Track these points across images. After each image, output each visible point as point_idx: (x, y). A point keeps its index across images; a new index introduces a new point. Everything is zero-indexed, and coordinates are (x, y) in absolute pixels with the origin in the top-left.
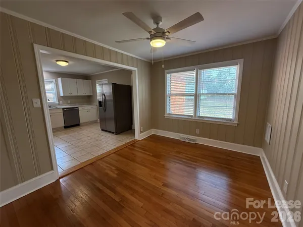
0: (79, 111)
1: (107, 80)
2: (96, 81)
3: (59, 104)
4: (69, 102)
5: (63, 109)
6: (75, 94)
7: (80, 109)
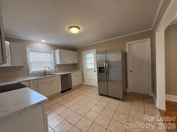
0: (72, 77)
1: (95, 50)
2: (83, 52)
3: (55, 71)
4: (62, 69)
5: (61, 75)
6: (68, 63)
7: (72, 74)
